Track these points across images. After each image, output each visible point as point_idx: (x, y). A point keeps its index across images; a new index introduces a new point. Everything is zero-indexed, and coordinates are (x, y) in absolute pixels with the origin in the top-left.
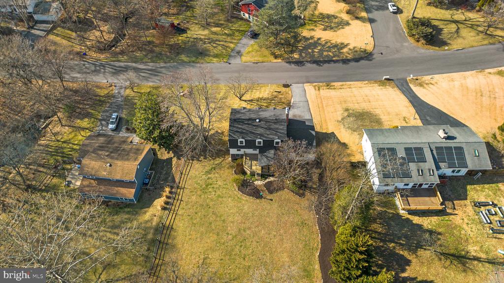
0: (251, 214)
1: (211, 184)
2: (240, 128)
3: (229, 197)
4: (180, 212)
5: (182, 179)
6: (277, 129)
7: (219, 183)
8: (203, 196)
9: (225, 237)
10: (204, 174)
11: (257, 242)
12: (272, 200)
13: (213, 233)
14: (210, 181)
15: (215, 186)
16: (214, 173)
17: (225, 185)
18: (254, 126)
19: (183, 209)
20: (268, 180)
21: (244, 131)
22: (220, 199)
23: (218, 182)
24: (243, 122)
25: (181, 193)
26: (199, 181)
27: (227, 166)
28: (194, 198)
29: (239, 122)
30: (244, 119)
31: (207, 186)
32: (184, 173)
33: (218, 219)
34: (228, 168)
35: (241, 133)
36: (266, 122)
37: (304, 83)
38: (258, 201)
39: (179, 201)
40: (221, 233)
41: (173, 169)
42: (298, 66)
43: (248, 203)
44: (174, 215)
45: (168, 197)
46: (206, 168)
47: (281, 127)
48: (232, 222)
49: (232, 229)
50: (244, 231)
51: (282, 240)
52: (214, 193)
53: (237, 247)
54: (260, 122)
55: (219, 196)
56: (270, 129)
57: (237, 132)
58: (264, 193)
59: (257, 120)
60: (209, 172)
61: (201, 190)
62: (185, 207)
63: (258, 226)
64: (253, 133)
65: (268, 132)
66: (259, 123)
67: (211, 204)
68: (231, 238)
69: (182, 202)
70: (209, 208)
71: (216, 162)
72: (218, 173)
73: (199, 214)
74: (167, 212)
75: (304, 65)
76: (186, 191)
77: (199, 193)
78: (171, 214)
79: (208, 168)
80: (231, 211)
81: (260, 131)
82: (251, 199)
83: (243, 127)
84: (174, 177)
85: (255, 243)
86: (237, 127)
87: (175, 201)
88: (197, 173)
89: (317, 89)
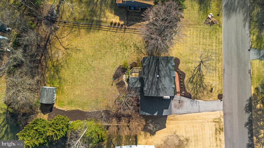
4: (109, 33)
5: (131, 30)
6: (152, 90)
7: (127, 54)
8: (118, 44)
10: (134, 43)
12: (112, 85)
14: (129, 47)
15: (125, 51)
16: (134, 49)
18: (154, 74)
20: (126, 83)
21: (150, 67)
25: (122, 31)
26: (128, 41)
27: (139, 57)
29: (157, 63)
30: (159, 66)
32: (135, 30)
36: (157, 82)
37: (223, 110)
41: (139, 23)
43: (111, 71)
44: (107, 30)
45: (119, 24)
52: (120, 51)
57: (149, 62)
61: (122, 43)
62: (111, 35)
64: (149, 73)
65: (149, 83)
66: (156, 77)
69: (115, 33)
71: (143, 50)
73: (107, 44)
74: (109, 25)
81: (150, 78)
82: (113, 73)
83: (153, 66)
86: (152, 62)
87: (116, 29)
89: (215, 120)
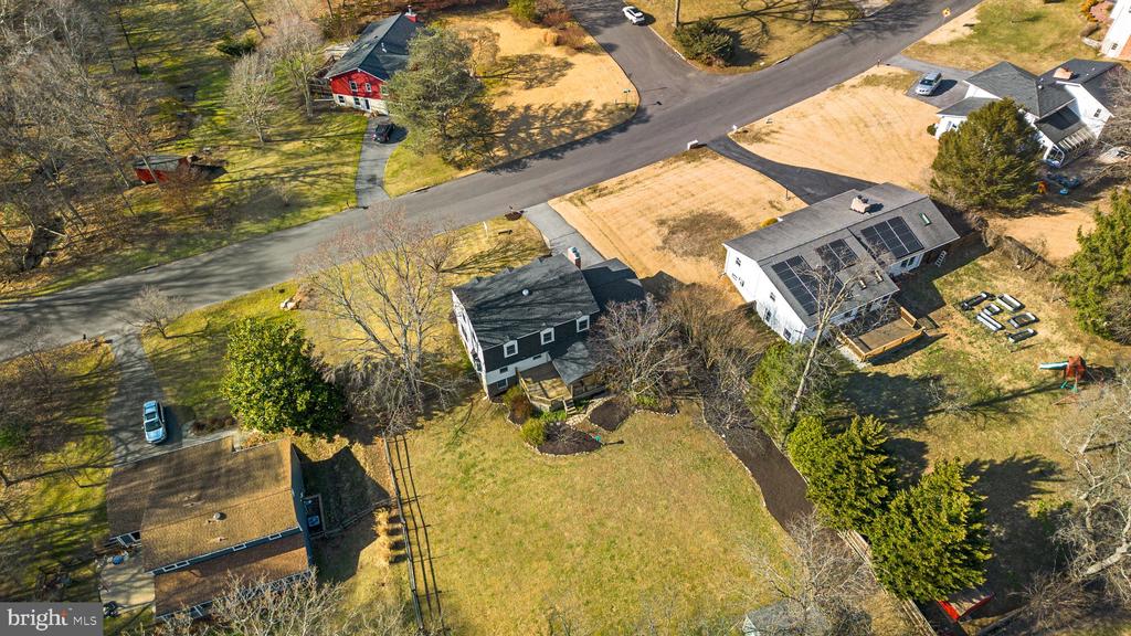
0: (595, 489)
1: (474, 466)
2: (496, 321)
3: (530, 474)
4: (437, 551)
5: (400, 481)
6: (573, 295)
7: (491, 455)
8: (469, 497)
9: (570, 556)
10: (446, 452)
11: (641, 535)
12: (622, 442)
13: (539, 560)
14: (468, 460)
15: (485, 465)
16: (468, 440)
17: (505, 453)
18: (524, 305)
19: (440, 541)
20: (591, 408)
21: (508, 324)
22: (512, 486)
23: (487, 455)
24: (497, 307)
25: (416, 510)
26: (443, 471)
27: (488, 414)
28: (451, 508)
29: (489, 308)
30: (496, 300)
31: (466, 472)
32: (397, 467)
33: (532, 527)
34: (493, 418)
35: (504, 329)
36: (544, 289)
37: (546, 201)
38: (595, 455)
39: (421, 531)
40: (554, 553)
41: (367, 469)
42: (515, 171)
43: (575, 468)
44: (426, 563)
45: (391, 533)
46: (443, 436)
47: (579, 290)
48: (565, 520)
49: (576, 534)
50: (602, 524)
51: (684, 509)
52: (490, 480)
53: (605, 563)
54: (530, 293)
55: (506, 481)
56: (558, 301)
57: (495, 329)
58: (601, 435)
59: (525, 292)
60: (453, 444)
61: (458, 487)
62: (443, 536)
63: (623, 505)
64: (529, 321)
65: (557, 309)
66: (532, 297)
67: (498, 504)
68: (583, 552)
69: (429, 530)
70: (498, 513)
71: (459, 417)
72: (475, 437)
73: (484, 535)
74: (405, 565)
75: (525, 166)
76: (426, 503)
77: (457, 493)
78: (418, 565)
79: (447, 436)
80: (551, 499)
81: (540, 312)
82: (580, 457)
83: (502, 316)
84: (377, 484)
85: (637, 539)
86: (490, 321)
87: (412, 534)
88: (429, 455)
89: (579, 204)
